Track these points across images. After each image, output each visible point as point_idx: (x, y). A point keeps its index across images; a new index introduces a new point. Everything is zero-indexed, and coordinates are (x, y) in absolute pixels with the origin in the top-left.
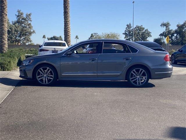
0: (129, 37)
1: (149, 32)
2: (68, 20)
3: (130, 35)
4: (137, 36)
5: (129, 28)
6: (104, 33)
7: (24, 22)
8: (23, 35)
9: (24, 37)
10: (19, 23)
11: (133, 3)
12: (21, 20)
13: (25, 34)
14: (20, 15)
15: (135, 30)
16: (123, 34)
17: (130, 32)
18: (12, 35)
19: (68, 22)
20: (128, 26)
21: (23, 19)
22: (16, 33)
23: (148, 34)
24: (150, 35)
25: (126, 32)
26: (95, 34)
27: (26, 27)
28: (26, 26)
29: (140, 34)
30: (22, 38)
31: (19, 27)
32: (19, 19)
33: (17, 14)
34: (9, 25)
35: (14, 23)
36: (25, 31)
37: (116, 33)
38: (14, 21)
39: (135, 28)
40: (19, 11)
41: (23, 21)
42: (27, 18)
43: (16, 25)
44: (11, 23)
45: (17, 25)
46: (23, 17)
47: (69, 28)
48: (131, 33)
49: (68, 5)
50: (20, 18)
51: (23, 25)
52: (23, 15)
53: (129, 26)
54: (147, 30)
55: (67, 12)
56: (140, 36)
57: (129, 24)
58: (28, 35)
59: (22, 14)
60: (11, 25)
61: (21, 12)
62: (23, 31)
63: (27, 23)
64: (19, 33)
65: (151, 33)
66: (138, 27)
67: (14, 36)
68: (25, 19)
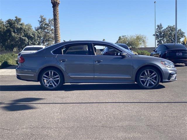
0: (160, 39)
1: (182, 32)
2: (57, 26)
3: (161, 37)
4: (169, 36)
5: (160, 29)
6: (129, 36)
7: (47, 27)
8: (46, 41)
9: (47, 43)
10: (42, 29)
11: (155, 3)
12: (44, 26)
13: (48, 39)
14: (43, 20)
15: (167, 31)
16: (154, 35)
17: (160, 33)
18: (35, 41)
19: (58, 28)
20: (158, 26)
21: (46, 24)
22: (38, 39)
23: (181, 34)
24: (184, 35)
25: (157, 33)
26: (123, 36)
27: (48, 33)
28: (49, 31)
29: (172, 35)
30: (46, 43)
31: (41, 33)
32: (42, 25)
33: (40, 20)
34: (32, 32)
35: (36, 29)
36: (48, 36)
37: (142, 35)
38: (37, 27)
39: (167, 28)
40: (41, 17)
41: (45, 26)
42: (50, 24)
43: (38, 31)
44: (34, 29)
45: (40, 31)
46: (46, 23)
47: (58, 34)
48: (162, 34)
49: (57, 13)
50: (43, 23)
51: (46, 30)
52: (46, 21)
53: (160, 27)
54: (180, 30)
55: (57, 19)
56: (172, 37)
57: (159, 25)
58: (51, 41)
59: (44, 20)
60: (33, 31)
61: (44, 17)
62: (46, 37)
63: (50, 28)
64: (42, 38)
65: (184, 33)
66: (170, 27)
67: (36, 42)
68: (48, 25)
